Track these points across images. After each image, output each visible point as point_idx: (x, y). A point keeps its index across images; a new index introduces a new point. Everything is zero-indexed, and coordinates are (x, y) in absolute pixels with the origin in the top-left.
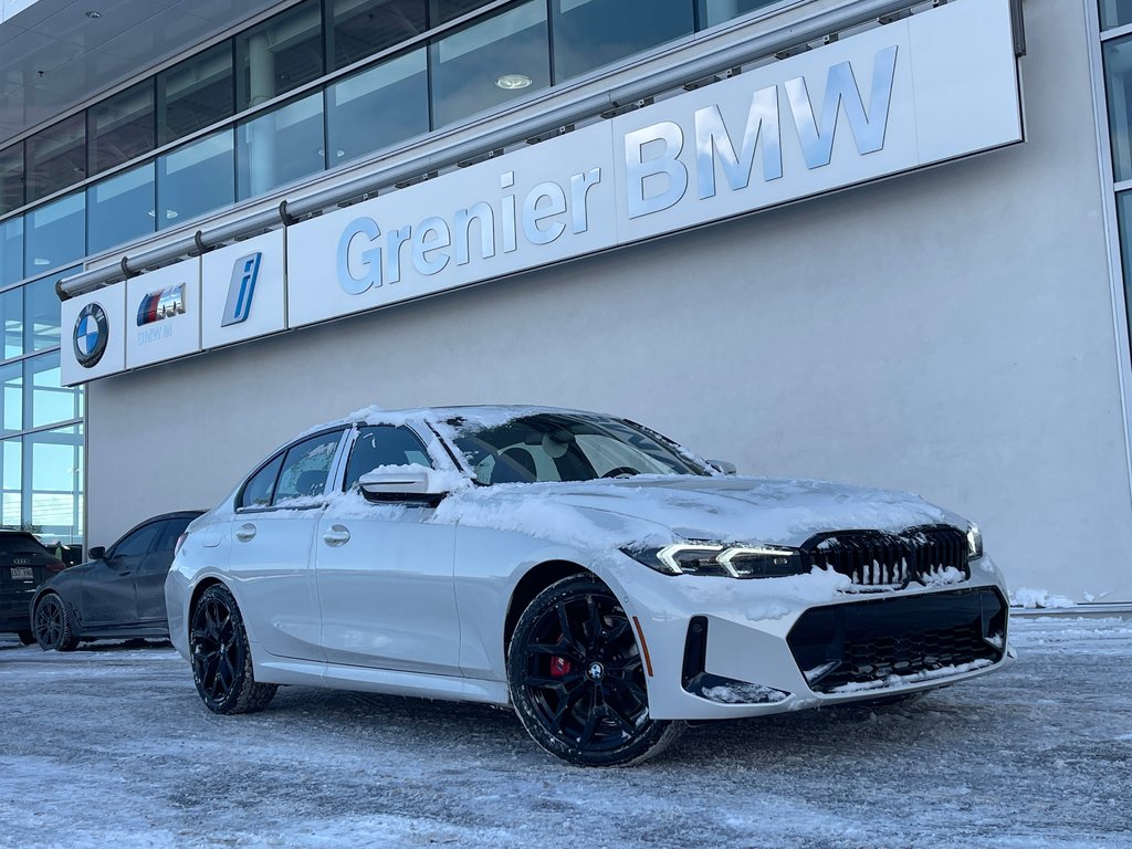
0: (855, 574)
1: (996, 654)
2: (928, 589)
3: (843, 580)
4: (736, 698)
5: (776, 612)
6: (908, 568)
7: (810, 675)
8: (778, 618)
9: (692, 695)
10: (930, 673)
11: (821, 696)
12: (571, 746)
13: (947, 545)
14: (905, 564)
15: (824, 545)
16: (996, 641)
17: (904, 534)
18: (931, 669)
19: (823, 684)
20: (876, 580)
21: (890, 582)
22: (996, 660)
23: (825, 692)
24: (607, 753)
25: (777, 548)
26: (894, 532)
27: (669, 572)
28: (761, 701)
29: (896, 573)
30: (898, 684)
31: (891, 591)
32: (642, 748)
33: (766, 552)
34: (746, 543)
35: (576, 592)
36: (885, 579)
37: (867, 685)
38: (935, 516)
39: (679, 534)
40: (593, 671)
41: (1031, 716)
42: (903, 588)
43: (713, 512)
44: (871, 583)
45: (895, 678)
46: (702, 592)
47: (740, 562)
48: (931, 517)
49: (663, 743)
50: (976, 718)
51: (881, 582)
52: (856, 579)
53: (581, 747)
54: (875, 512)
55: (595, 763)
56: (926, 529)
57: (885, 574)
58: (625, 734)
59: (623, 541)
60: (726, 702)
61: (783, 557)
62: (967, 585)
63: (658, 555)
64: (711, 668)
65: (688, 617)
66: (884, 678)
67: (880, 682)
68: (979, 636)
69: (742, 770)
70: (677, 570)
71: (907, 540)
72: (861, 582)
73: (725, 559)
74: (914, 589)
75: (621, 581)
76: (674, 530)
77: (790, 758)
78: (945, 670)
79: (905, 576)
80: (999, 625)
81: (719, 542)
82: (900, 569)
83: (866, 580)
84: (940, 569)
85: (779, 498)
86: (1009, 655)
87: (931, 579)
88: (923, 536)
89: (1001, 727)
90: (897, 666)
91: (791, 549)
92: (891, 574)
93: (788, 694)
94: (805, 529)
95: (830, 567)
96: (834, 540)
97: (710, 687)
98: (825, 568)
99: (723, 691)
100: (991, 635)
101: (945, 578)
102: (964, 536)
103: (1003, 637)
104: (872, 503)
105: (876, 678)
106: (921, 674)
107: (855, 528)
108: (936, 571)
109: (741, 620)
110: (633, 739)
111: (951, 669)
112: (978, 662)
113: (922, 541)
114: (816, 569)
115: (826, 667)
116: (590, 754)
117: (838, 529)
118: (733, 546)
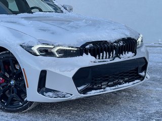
0: (98, 56)
1: (142, 78)
2: (122, 60)
3: (93, 58)
4: (54, 96)
5: (69, 69)
6: (115, 53)
7: (79, 89)
8: (70, 71)
9: (41, 95)
10: (119, 86)
11: (83, 95)
12: (3, 106)
13: (130, 44)
14: (114, 52)
15: (88, 47)
16: (143, 74)
17: (115, 42)
18: (120, 84)
19: (84, 92)
20: (104, 57)
21: (109, 58)
22: (142, 80)
23: (84, 94)
24: (15, 109)
25: (72, 47)
26: (112, 41)
27: (35, 55)
28: (63, 97)
29: (111, 55)
30: (109, 90)
31: (109, 61)
32: (26, 108)
33: (68, 48)
34: (62, 46)
35: (6, 57)
36: (108, 57)
37: (98, 91)
38: (127, 34)
39: (40, 42)
40: (11, 83)
41: (152, 96)
42: (113, 60)
43: (53, 33)
44: (103, 58)
45: (108, 88)
46: (45, 63)
47: (59, 52)
48: (126, 35)
49: (32, 106)
50: (135, 95)
51: (106, 58)
52: (97, 57)
53: (6, 106)
54: (107, 34)
55: (11, 112)
56: (123, 40)
57: (108, 55)
58: (20, 103)
59: (21, 42)
60: (51, 97)
61: (74, 50)
62: (135, 57)
63: (32, 48)
64: (47, 86)
65: (40, 70)
66: (104, 88)
67: (103, 90)
68: (137, 73)
69: (56, 117)
70: (38, 54)
71: (116, 44)
72: (99, 59)
73: (54, 51)
74: (117, 60)
75: (19, 56)
76: (38, 40)
77: (73, 112)
78: (125, 85)
79: (114, 56)
80: (144, 68)
81: (53, 45)
82: (113, 54)
83: (101, 58)
84: (126, 53)
85: (76, 28)
86: (147, 78)
87: (123, 56)
88: (122, 42)
89: (141, 100)
90: (109, 84)
91: (77, 48)
92: (110, 55)
93: (72, 95)
94: (82, 40)
95: (89, 54)
96: (91, 45)
97: (46, 92)
98: (87, 54)
99: (50, 94)
100: (141, 72)
101: (128, 56)
102: (136, 41)
103: (145, 73)
104: (107, 31)
105: (102, 88)
106: (117, 87)
107: (99, 40)
108: (125, 53)
109: (57, 71)
110: (23, 105)
111: (127, 84)
112: (136, 81)
113: (121, 44)
114: (84, 54)
115: (85, 86)
116: (9, 109)
117: (94, 41)
118: (57, 46)
